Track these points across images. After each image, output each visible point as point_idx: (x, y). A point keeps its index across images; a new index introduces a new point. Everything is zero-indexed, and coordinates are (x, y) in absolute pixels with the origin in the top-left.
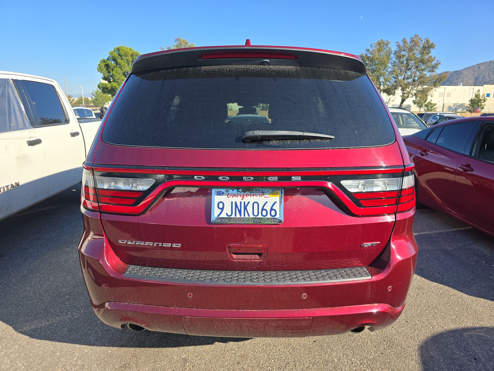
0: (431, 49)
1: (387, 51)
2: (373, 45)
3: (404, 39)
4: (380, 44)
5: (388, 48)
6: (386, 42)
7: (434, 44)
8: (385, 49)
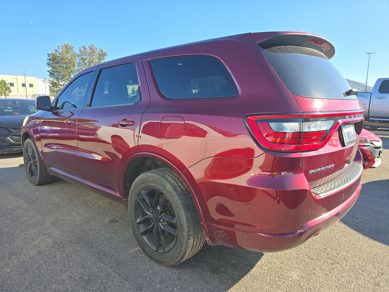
0: (105, 57)
1: (72, 53)
2: (60, 47)
3: (84, 46)
4: (66, 47)
5: (73, 52)
6: (70, 46)
7: (106, 53)
8: (70, 51)
